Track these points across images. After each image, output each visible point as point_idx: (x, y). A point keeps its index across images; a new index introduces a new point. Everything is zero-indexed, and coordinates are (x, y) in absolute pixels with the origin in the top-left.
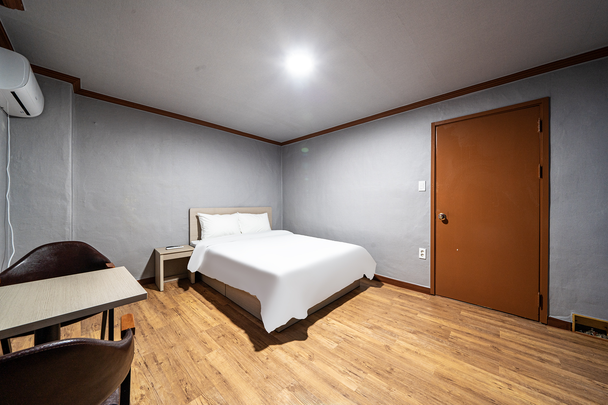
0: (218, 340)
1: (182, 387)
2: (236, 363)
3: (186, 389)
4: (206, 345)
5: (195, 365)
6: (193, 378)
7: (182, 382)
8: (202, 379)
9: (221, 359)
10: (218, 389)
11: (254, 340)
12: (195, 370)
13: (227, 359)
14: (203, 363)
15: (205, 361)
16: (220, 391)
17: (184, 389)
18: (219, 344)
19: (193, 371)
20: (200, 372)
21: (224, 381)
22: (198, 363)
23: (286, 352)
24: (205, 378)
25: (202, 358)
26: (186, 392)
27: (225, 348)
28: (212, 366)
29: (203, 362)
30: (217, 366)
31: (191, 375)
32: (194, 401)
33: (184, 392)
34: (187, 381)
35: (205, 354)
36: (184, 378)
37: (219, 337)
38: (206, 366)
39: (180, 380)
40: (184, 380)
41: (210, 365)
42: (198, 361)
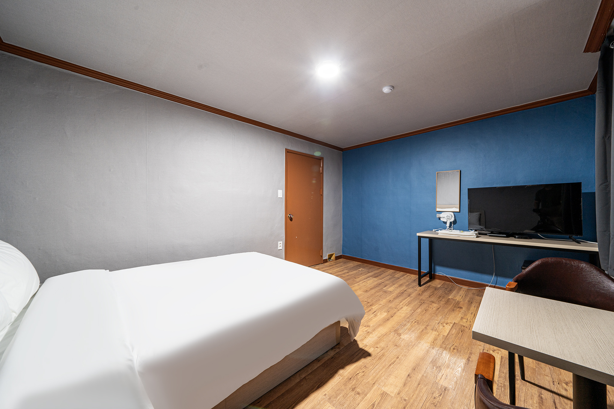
0: (363, 393)
1: (440, 400)
2: (392, 366)
3: (439, 396)
4: (376, 403)
5: (412, 401)
6: (426, 395)
7: (436, 403)
8: (422, 387)
9: (392, 380)
10: (423, 372)
11: (355, 360)
12: (417, 398)
13: (390, 374)
14: (405, 394)
15: (401, 393)
16: (424, 370)
17: (441, 397)
18: (371, 389)
19: (419, 399)
20: (417, 392)
21: (415, 370)
22: (407, 399)
23: (365, 338)
24: (420, 386)
25: (399, 398)
26: (441, 394)
27: (375, 381)
28: (405, 384)
29: (403, 395)
30: (403, 380)
31: (424, 398)
32: (443, 384)
33: (443, 396)
34: (432, 399)
35: (392, 397)
36: (432, 404)
37: (359, 394)
38: (406, 390)
39: (435, 406)
40: (433, 403)
41: (404, 386)
42: (405, 400)
